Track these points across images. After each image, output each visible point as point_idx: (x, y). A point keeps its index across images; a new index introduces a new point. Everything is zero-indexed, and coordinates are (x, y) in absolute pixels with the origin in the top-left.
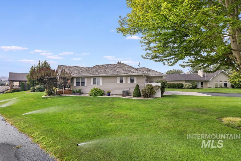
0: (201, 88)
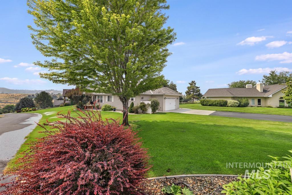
0: (257, 107)
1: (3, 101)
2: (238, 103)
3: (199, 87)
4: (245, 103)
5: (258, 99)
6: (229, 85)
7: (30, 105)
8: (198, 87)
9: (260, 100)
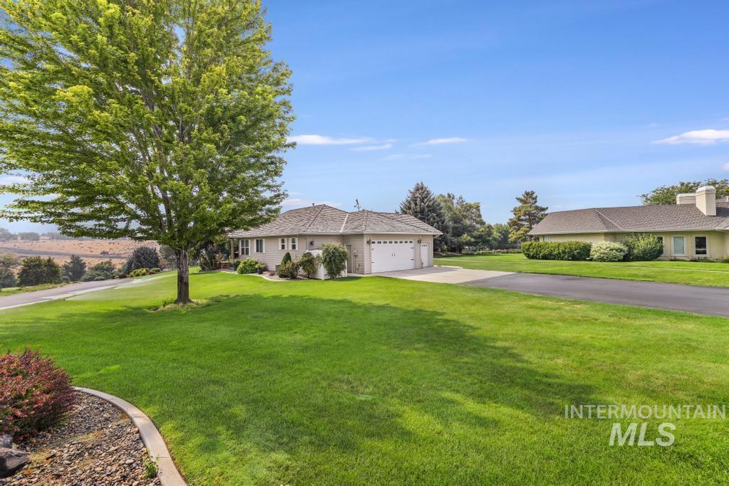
0: (694, 261)
1: (123, 256)
2: (621, 250)
3: (547, 208)
4: (645, 251)
5: (697, 238)
6: (644, 199)
7: (151, 263)
8: (544, 206)
9: (704, 238)
